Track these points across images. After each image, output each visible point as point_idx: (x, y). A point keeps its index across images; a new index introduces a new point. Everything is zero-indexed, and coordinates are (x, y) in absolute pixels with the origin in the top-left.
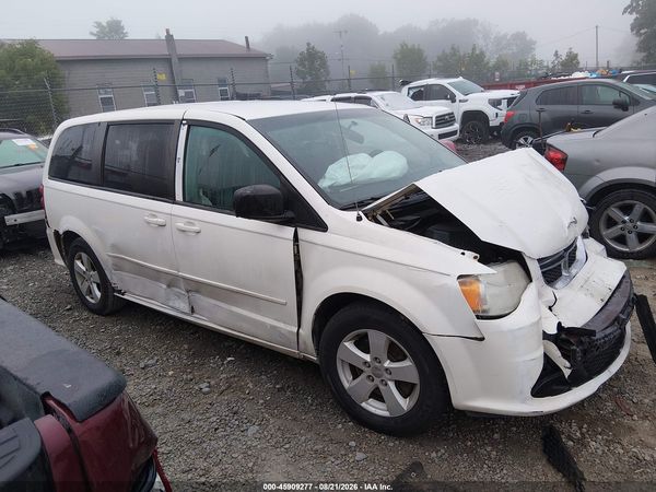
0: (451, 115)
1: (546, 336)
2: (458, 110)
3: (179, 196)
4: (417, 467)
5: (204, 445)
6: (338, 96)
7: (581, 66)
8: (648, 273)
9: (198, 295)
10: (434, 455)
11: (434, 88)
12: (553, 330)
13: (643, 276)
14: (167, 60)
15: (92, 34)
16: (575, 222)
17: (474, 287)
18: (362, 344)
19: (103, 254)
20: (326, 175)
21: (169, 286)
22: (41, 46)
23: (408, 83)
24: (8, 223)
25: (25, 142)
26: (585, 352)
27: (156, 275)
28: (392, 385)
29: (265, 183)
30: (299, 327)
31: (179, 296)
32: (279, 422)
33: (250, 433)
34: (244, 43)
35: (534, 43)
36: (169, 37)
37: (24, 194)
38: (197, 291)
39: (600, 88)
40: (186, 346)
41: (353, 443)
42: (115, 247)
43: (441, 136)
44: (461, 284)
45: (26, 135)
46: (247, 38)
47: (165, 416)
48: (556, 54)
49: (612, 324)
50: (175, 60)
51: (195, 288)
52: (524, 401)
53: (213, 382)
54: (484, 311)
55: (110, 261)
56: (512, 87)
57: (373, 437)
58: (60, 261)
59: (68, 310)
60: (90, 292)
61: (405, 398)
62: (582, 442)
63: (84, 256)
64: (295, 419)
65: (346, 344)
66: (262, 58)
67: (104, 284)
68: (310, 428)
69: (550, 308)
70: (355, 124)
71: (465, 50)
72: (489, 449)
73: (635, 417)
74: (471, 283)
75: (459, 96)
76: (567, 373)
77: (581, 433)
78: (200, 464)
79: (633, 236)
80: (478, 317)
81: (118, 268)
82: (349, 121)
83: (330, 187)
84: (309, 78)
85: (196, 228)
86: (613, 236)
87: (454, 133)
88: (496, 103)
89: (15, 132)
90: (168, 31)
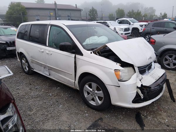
0: (129, 28)
1: (138, 87)
2: (131, 27)
3: (47, 45)
4: (101, 119)
5: (48, 109)
6: (98, 21)
7: (167, 17)
8: (175, 74)
9: (51, 71)
10: (106, 116)
11: (125, 21)
12: (140, 86)
13: (173, 75)
14: (54, 10)
15: (35, 1)
16: (151, 58)
17: (118, 73)
18: (90, 86)
19: (29, 59)
20: (86, 41)
21: (44, 68)
22: (22, 4)
23: (118, 19)
24: (7, 50)
25: (14, 29)
26: (148, 92)
27: (41, 65)
28: (97, 97)
29: (68, 42)
30: (75, 81)
31: (47, 71)
32: (68, 105)
33: (60, 107)
34: (75, 6)
35: (155, 10)
36: (55, 3)
37: (12, 42)
38: (51, 70)
39: (170, 23)
40: (48, 84)
41: (86, 112)
42: (32, 57)
43: (125, 34)
44: (115, 72)
45: (14, 27)
46: (76, 5)
47: (39, 101)
48: (161, 14)
49: (157, 86)
50: (56, 10)
51: (50, 69)
52: (130, 104)
53: (53, 94)
54: (121, 79)
55: (30, 61)
56: (147, 22)
57: (91, 110)
58: (19, 60)
59: (20, 73)
60: (26, 68)
61: (100, 101)
62: (146, 117)
63: (24, 59)
64: (72, 104)
65: (86, 86)
66: (80, 10)
67: (29, 67)
68: (75, 107)
69: (140, 80)
70: (95, 28)
71: (136, 11)
72: (121, 116)
73: (162, 112)
74: (118, 72)
75: (132, 23)
76: (142, 97)
77: (147, 115)
78: (46, 113)
79: (172, 64)
80: (119, 81)
81: (32, 63)
82: (94, 27)
83: (86, 44)
84: (92, 16)
85: (51, 53)
86: (167, 63)
87: (129, 33)
88: (141, 26)
89: (11, 26)
90: (55, 2)
